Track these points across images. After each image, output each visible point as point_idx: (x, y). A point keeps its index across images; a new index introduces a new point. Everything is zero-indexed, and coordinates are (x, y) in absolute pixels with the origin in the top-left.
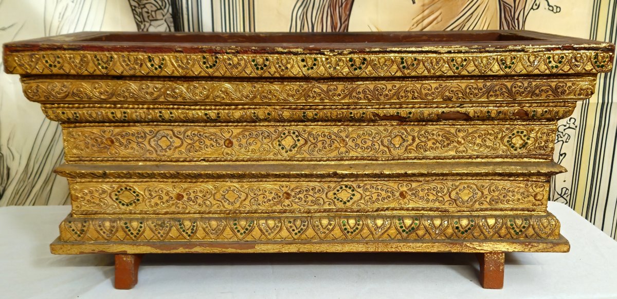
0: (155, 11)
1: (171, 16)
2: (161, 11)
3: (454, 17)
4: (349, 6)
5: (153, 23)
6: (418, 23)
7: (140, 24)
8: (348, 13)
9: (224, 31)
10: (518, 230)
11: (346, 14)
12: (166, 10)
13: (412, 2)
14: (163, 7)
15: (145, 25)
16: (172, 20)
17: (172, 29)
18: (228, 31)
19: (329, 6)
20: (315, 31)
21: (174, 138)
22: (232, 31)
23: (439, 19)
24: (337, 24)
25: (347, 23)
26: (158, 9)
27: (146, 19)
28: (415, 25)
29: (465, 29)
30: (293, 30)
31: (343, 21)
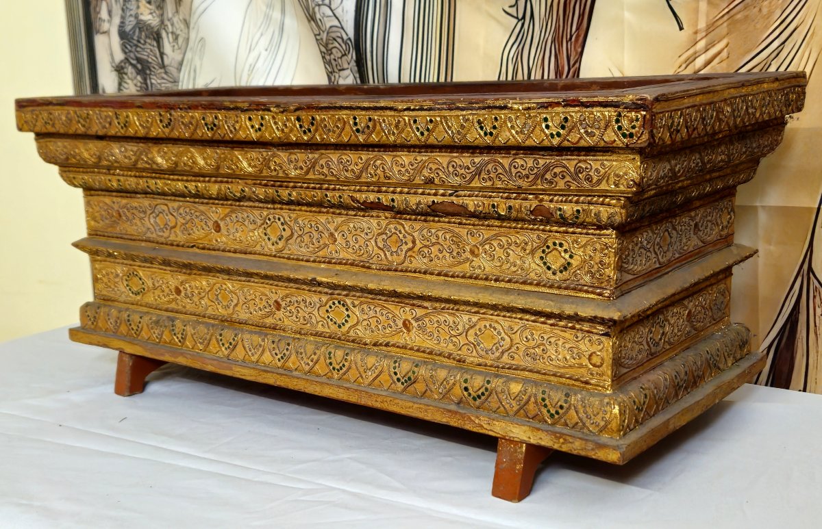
0: (341, 58)
1: (355, 64)
2: (345, 57)
3: (750, 51)
4: (581, 39)
5: (342, 73)
6: (690, 61)
7: (330, 75)
8: (579, 50)
9: (412, 81)
10: (553, 411)
11: (576, 53)
12: (350, 56)
13: (678, 28)
14: (347, 52)
15: (335, 77)
16: (356, 68)
17: (359, 82)
18: (417, 81)
19: (553, 41)
20: (532, 78)
21: (170, 216)
22: (423, 81)
23: (724, 54)
24: (563, 67)
25: (577, 65)
26: (343, 56)
27: (336, 70)
28: (684, 66)
29: (772, 69)
30: (503, 78)
31: (572, 63)
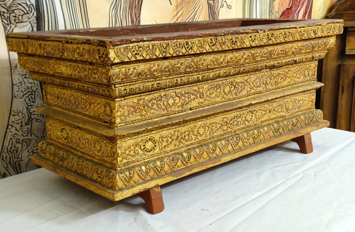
0: (22, 15)
1: (35, 19)
2: (28, 15)
3: (190, 13)
4: (139, 7)
5: (18, 25)
6: (174, 17)
7: (7, 26)
8: (139, 12)
9: (72, 28)
11: (138, 13)
12: (31, 14)
13: (170, 5)
14: (29, 12)
15: (11, 27)
16: (35, 21)
17: (35, 29)
18: (75, 28)
19: (129, 8)
20: (123, 25)
22: (77, 28)
23: (183, 14)
24: (134, 19)
25: (139, 18)
26: (25, 14)
27: (13, 22)
28: (173, 18)
29: (194, 21)
30: (111, 26)
31: (137, 17)
